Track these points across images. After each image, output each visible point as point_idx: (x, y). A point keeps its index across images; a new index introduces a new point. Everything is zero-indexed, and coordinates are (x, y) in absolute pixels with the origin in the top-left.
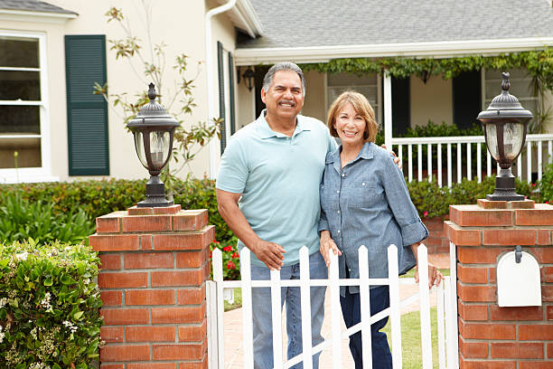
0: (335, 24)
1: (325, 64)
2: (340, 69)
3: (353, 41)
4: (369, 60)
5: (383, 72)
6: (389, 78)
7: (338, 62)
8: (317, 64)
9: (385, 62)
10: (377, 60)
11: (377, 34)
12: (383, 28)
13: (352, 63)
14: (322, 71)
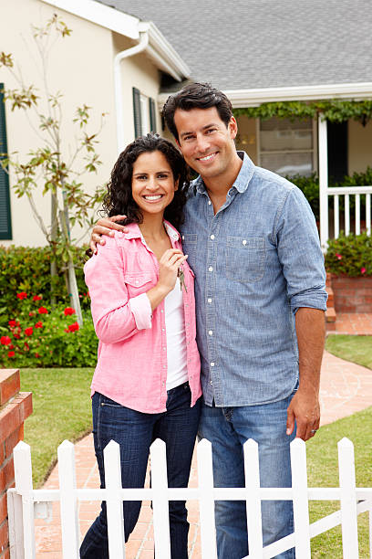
0: (267, 64)
1: (255, 108)
2: (271, 113)
3: (286, 83)
4: (302, 103)
5: (318, 116)
6: (325, 123)
7: (269, 107)
8: (246, 109)
9: (320, 106)
10: (311, 103)
11: (311, 75)
12: (318, 68)
13: (284, 107)
14: (251, 116)
